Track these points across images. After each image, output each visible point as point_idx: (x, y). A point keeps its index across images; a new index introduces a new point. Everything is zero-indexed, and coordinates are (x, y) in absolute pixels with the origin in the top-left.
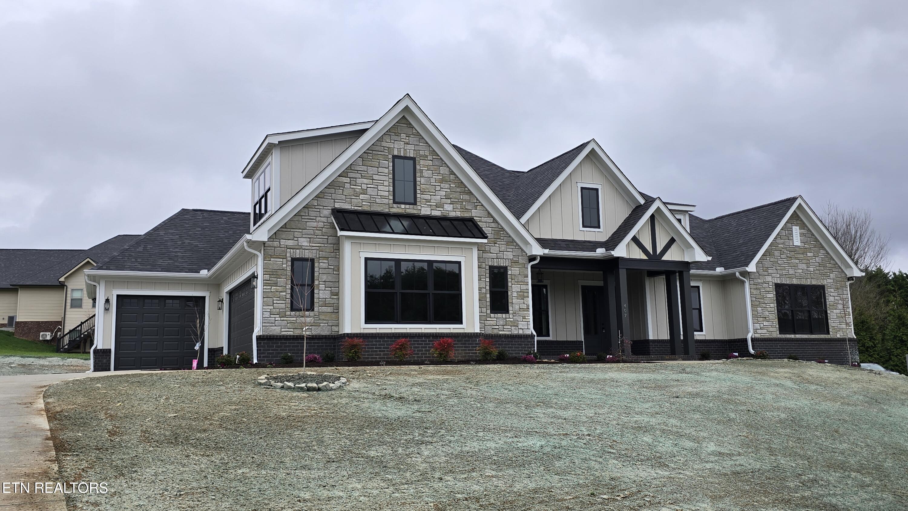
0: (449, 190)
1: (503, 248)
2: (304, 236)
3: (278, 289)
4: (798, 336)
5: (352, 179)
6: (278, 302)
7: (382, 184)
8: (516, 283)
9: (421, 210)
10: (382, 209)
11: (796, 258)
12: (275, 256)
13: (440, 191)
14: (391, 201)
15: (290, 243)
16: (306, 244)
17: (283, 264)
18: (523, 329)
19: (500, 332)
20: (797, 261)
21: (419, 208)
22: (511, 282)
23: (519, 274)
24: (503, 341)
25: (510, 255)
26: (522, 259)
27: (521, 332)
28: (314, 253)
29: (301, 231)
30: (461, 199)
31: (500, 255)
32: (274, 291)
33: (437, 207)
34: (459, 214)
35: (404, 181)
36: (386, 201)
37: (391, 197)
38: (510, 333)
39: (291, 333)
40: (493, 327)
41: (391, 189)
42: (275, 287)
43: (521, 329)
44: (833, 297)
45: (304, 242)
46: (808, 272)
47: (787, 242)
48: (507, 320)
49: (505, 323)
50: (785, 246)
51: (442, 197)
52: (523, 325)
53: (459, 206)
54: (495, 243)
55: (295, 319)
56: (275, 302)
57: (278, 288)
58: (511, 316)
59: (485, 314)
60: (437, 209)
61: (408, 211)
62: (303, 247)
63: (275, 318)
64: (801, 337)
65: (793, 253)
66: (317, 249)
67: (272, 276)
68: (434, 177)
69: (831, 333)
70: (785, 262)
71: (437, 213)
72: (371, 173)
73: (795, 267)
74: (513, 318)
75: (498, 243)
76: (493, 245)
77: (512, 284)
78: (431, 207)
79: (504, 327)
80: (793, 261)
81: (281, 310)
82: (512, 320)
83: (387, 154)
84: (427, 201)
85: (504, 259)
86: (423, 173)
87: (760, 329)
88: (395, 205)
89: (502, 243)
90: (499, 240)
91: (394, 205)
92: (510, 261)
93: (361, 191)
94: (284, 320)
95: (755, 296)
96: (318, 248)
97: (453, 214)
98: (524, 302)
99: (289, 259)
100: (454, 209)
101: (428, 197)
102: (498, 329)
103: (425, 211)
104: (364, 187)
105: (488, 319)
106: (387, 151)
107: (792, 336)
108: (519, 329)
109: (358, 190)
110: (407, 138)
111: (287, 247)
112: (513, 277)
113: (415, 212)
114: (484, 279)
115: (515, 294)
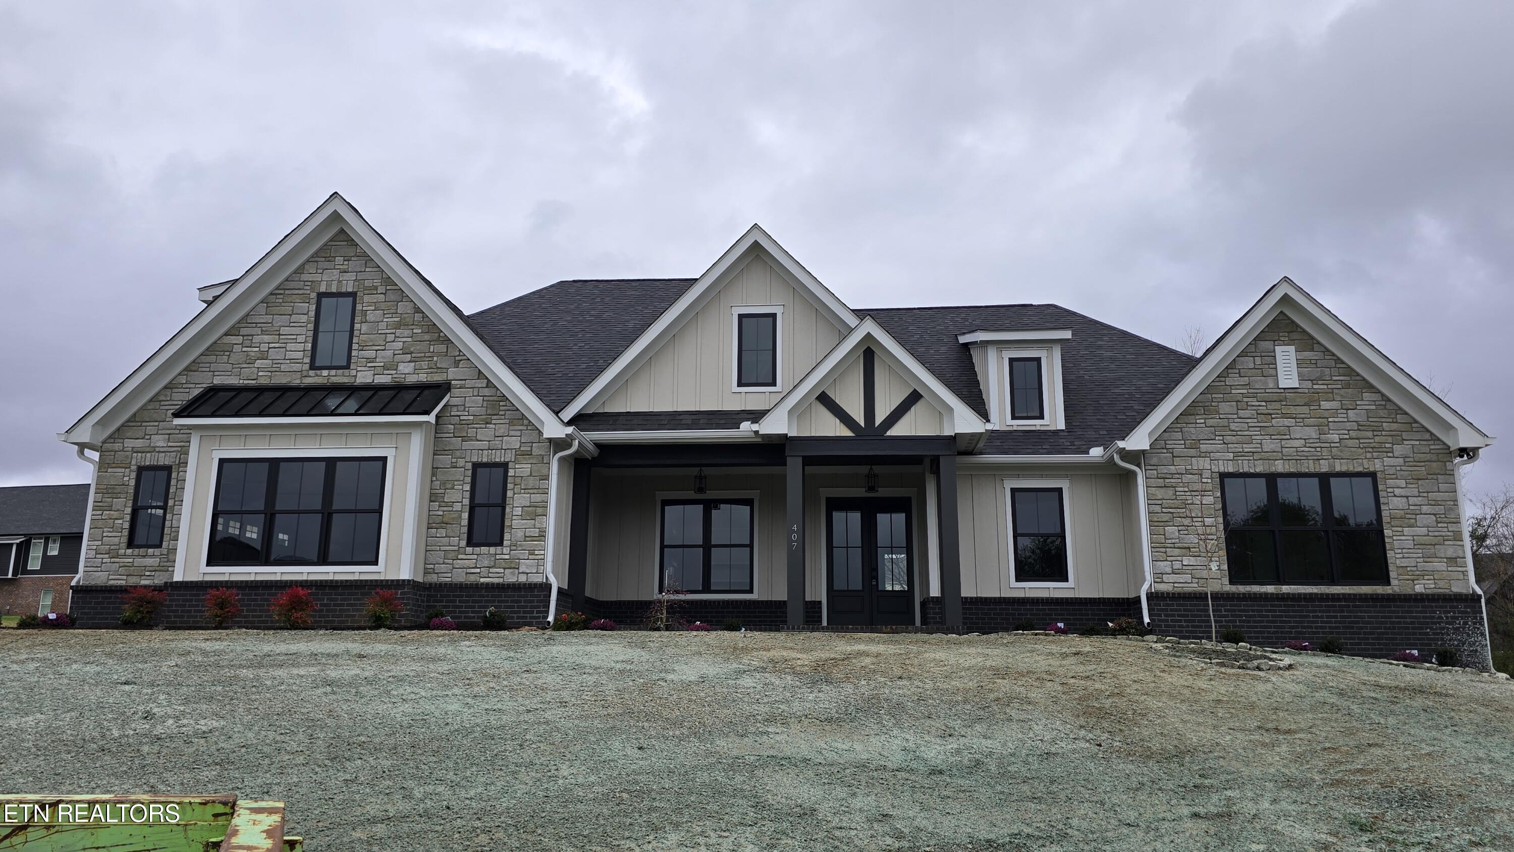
0: (410, 339)
1: (502, 431)
2: (160, 432)
3: (113, 515)
4: (1285, 589)
5: (245, 338)
6: (110, 534)
7: (295, 341)
8: (522, 491)
9: (356, 376)
10: (289, 379)
11: (1285, 416)
12: (114, 465)
13: (393, 341)
14: (307, 367)
15: (139, 443)
16: (161, 444)
17: (124, 476)
18: (527, 573)
19: (482, 580)
20: (1287, 422)
21: (354, 373)
22: (513, 489)
23: (531, 475)
24: (483, 596)
25: (514, 442)
26: (538, 448)
27: (523, 579)
28: (173, 457)
29: (157, 424)
30: (429, 352)
31: (497, 443)
32: (106, 517)
33: (384, 370)
34: (423, 378)
35: (334, 332)
36: (297, 367)
37: (307, 360)
38: (501, 580)
39: (123, 583)
40: (469, 570)
41: (309, 346)
42: (108, 512)
43: (523, 573)
44: (1405, 500)
45: (159, 441)
46: (1323, 445)
47: (1259, 382)
48: (498, 557)
49: (492, 564)
50: (1250, 391)
51: (396, 352)
52: (527, 566)
53: (424, 365)
54: (487, 423)
55: (131, 560)
56: (105, 534)
57: (112, 512)
58: (506, 550)
59: (456, 548)
60: (386, 372)
61: (335, 380)
62: (157, 449)
63: (102, 559)
64: (1294, 592)
65: (1277, 405)
66: (178, 451)
67: (106, 496)
68: (385, 320)
69: (1394, 582)
70: (1250, 425)
71: (384, 379)
72: (278, 325)
73: (1284, 434)
74: (509, 554)
75: (493, 422)
76: (484, 426)
77: (514, 494)
78: (374, 371)
79: (491, 570)
80: (1278, 422)
81: (112, 547)
82: (507, 557)
83: (308, 292)
84: (368, 360)
85: (502, 449)
86: (366, 316)
87: (1173, 573)
88: (312, 373)
89: (502, 421)
90: (495, 417)
91: (310, 372)
92: (514, 453)
93: (259, 355)
94: (114, 563)
95: (1160, 502)
96: (179, 449)
97: (412, 379)
98: (535, 525)
99: (134, 468)
100: (415, 369)
101: (372, 354)
102: (479, 573)
103: (364, 377)
104: (264, 347)
105: (460, 557)
106: (308, 288)
107: (1270, 589)
108: (519, 573)
109: (253, 354)
110: (346, 263)
111: (135, 451)
112: (518, 480)
113: (345, 380)
114: (461, 487)
115: (518, 511)
